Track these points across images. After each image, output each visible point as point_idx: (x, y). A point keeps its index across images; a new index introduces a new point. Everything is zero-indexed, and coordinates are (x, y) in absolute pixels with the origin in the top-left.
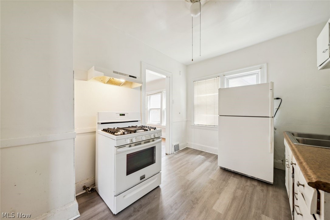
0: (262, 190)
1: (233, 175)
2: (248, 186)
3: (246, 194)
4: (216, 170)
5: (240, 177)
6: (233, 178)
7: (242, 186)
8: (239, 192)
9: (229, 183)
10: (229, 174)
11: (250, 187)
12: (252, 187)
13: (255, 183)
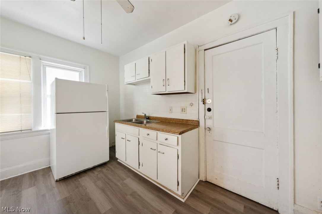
0: (107, 170)
1: (78, 177)
2: (98, 174)
3: (104, 180)
4: (54, 188)
5: (85, 174)
6: (81, 179)
7: (95, 178)
8: (99, 183)
9: (84, 185)
10: (73, 179)
11: (100, 174)
12: (100, 173)
13: (99, 169)
